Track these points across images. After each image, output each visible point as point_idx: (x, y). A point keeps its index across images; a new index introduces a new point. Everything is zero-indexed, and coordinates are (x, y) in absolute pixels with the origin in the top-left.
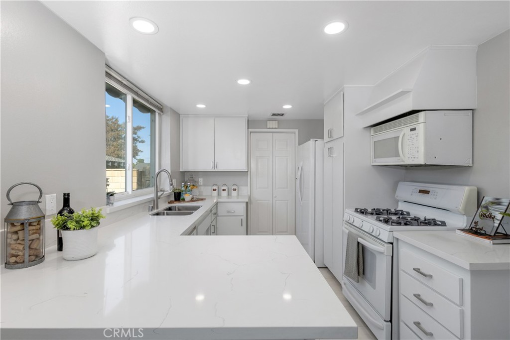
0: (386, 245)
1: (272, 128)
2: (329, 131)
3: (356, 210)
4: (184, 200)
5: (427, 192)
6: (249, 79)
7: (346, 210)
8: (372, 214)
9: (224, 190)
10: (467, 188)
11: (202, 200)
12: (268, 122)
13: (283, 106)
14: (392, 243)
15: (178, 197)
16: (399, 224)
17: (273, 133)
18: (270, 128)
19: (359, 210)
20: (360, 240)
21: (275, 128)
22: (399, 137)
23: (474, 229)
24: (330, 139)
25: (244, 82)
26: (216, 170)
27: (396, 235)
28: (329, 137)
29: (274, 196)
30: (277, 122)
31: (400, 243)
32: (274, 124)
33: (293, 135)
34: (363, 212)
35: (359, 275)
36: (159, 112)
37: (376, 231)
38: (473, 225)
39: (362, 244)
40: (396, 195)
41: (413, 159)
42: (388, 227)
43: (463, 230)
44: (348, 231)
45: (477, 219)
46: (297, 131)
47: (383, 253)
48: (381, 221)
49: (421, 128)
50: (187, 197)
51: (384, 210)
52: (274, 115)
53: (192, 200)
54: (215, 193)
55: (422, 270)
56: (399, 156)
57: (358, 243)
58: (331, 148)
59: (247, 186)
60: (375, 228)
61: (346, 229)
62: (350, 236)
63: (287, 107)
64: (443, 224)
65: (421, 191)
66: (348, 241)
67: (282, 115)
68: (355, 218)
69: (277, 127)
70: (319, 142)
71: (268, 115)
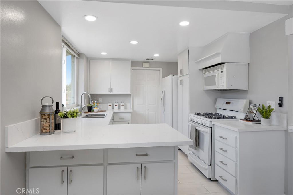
0: (208, 128)
1: (146, 67)
2: (180, 70)
3: (195, 114)
4: (93, 111)
5: (229, 103)
6: (137, 41)
7: (190, 114)
8: (203, 115)
9: (116, 106)
10: (245, 100)
11: (104, 111)
12: (143, 63)
13: (153, 55)
14: (211, 127)
15: (90, 109)
16: (215, 118)
17: (146, 70)
18: (144, 67)
19: (196, 114)
20: (197, 128)
21: (148, 67)
22: (216, 75)
23: (246, 119)
24: (181, 75)
25: (134, 42)
26: (111, 93)
27: (213, 123)
28: (181, 74)
29: (147, 109)
30: (149, 63)
31: (215, 126)
32: (147, 65)
33: (159, 72)
34: (199, 114)
35: (196, 146)
36: (77, 56)
37: (205, 122)
38: (246, 116)
39: (198, 130)
40: (216, 106)
41: (222, 86)
42: (210, 120)
43: (242, 120)
44: (191, 125)
45: (248, 114)
46: (161, 69)
47: (207, 132)
48: (207, 118)
49: (225, 71)
50: (95, 109)
51: (209, 113)
52: (147, 59)
53: (99, 112)
54: (111, 107)
55: (223, 137)
56: (216, 85)
57: (196, 129)
58: (182, 80)
59: (130, 103)
60: (204, 121)
61: (190, 124)
62: (192, 126)
63: (156, 55)
64: (235, 118)
65: (227, 103)
66: (191, 130)
67: (153, 59)
68: (195, 118)
69: (149, 66)
70: (175, 76)
71: (144, 59)
